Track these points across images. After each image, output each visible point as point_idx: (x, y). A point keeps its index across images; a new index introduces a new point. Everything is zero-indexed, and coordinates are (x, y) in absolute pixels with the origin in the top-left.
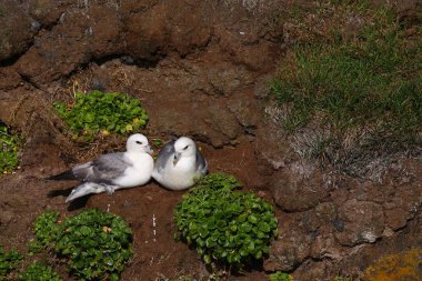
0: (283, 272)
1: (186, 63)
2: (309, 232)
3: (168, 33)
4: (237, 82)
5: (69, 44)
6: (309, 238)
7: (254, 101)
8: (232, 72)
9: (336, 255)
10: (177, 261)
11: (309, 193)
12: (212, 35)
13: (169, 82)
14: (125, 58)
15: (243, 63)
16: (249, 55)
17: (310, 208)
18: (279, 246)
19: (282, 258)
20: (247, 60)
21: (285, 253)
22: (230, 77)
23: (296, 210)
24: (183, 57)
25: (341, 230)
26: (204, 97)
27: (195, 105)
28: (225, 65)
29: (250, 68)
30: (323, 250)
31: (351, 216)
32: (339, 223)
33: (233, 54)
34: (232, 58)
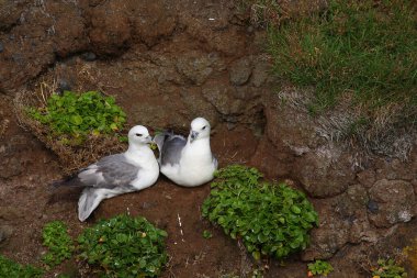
0: (323, 260)
1: (153, 55)
2: (346, 217)
3: (133, 25)
4: (210, 70)
5: (33, 44)
6: (347, 223)
7: (232, 88)
8: (203, 60)
9: (373, 238)
10: (214, 260)
11: (339, 177)
12: (177, 23)
13: (135, 76)
14: (85, 55)
15: (215, 49)
16: (220, 41)
17: (342, 192)
18: (321, 235)
19: (324, 246)
20: (219, 47)
21: (326, 241)
22: (202, 64)
23: (328, 196)
24: (150, 49)
25: (375, 212)
26: (173, 88)
27: (166, 97)
28: (194, 53)
29: (223, 54)
30: (362, 233)
31: (384, 197)
32: (372, 205)
33: (204, 41)
34: (202, 45)
